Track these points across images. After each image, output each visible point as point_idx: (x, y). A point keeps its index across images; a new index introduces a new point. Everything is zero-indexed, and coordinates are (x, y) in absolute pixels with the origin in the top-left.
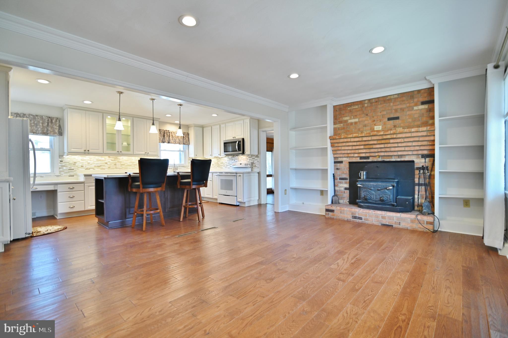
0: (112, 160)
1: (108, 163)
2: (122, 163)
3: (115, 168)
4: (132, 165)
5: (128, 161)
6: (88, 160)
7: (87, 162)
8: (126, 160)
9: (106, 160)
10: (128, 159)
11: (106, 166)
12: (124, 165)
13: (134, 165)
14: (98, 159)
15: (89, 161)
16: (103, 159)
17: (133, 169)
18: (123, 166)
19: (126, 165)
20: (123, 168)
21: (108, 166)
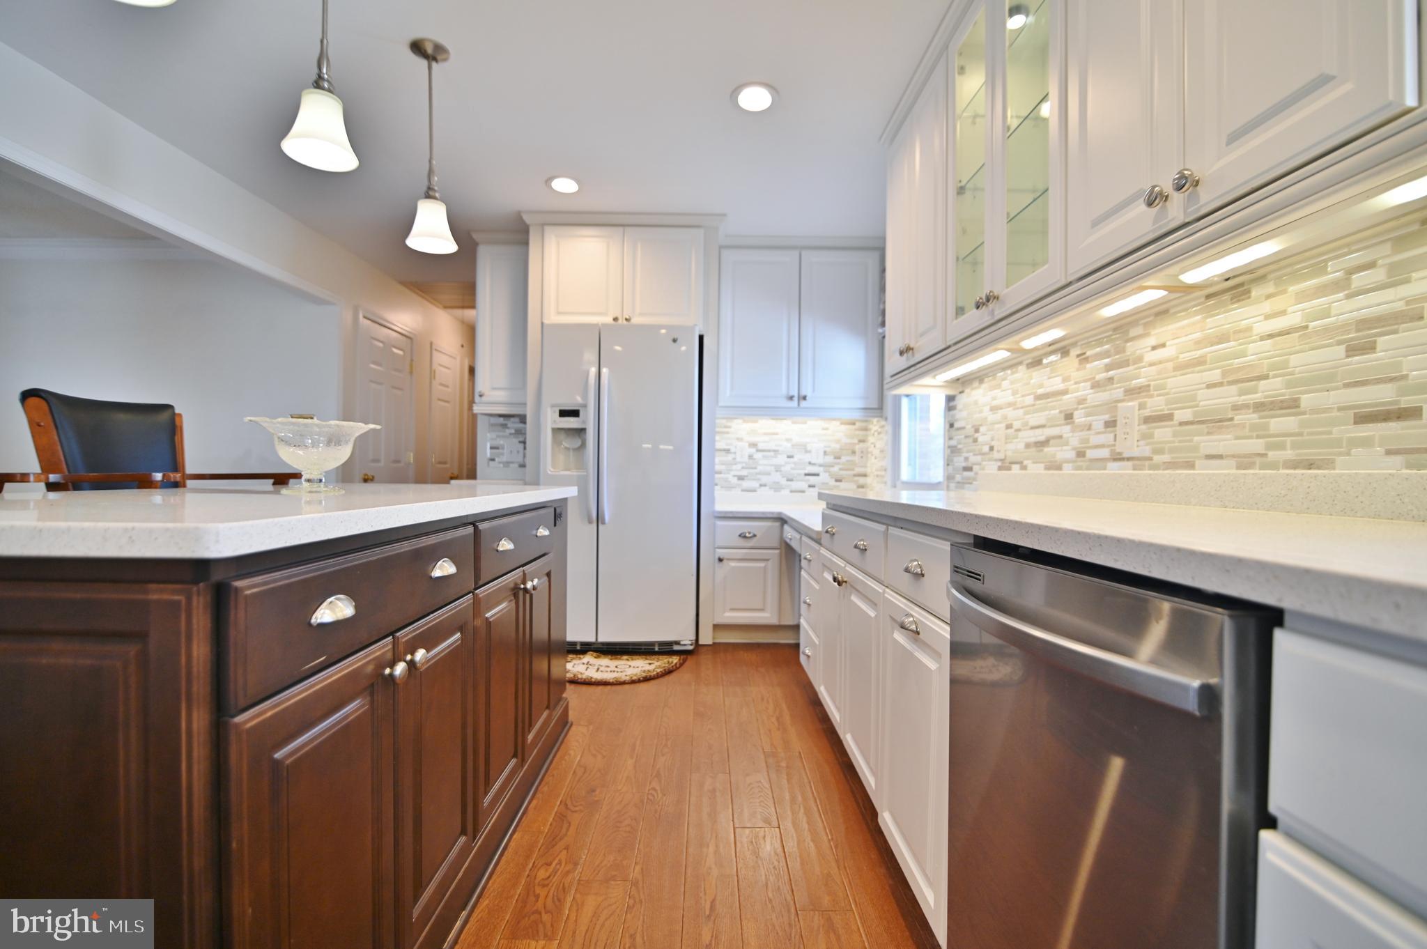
0: (1096, 385)
1: (1079, 418)
2: (1156, 404)
3: (1105, 453)
4: (1236, 408)
5: (1200, 362)
6: (1010, 405)
7: (1005, 417)
8: (1184, 357)
9: (1065, 392)
10: (1199, 344)
11: (1067, 444)
12: (1169, 417)
13: (1253, 417)
14: (1040, 391)
15: (1011, 413)
16: (1056, 384)
17: (1245, 461)
18: (1163, 433)
19: (1180, 415)
20: (1157, 459)
21: (1075, 440)
